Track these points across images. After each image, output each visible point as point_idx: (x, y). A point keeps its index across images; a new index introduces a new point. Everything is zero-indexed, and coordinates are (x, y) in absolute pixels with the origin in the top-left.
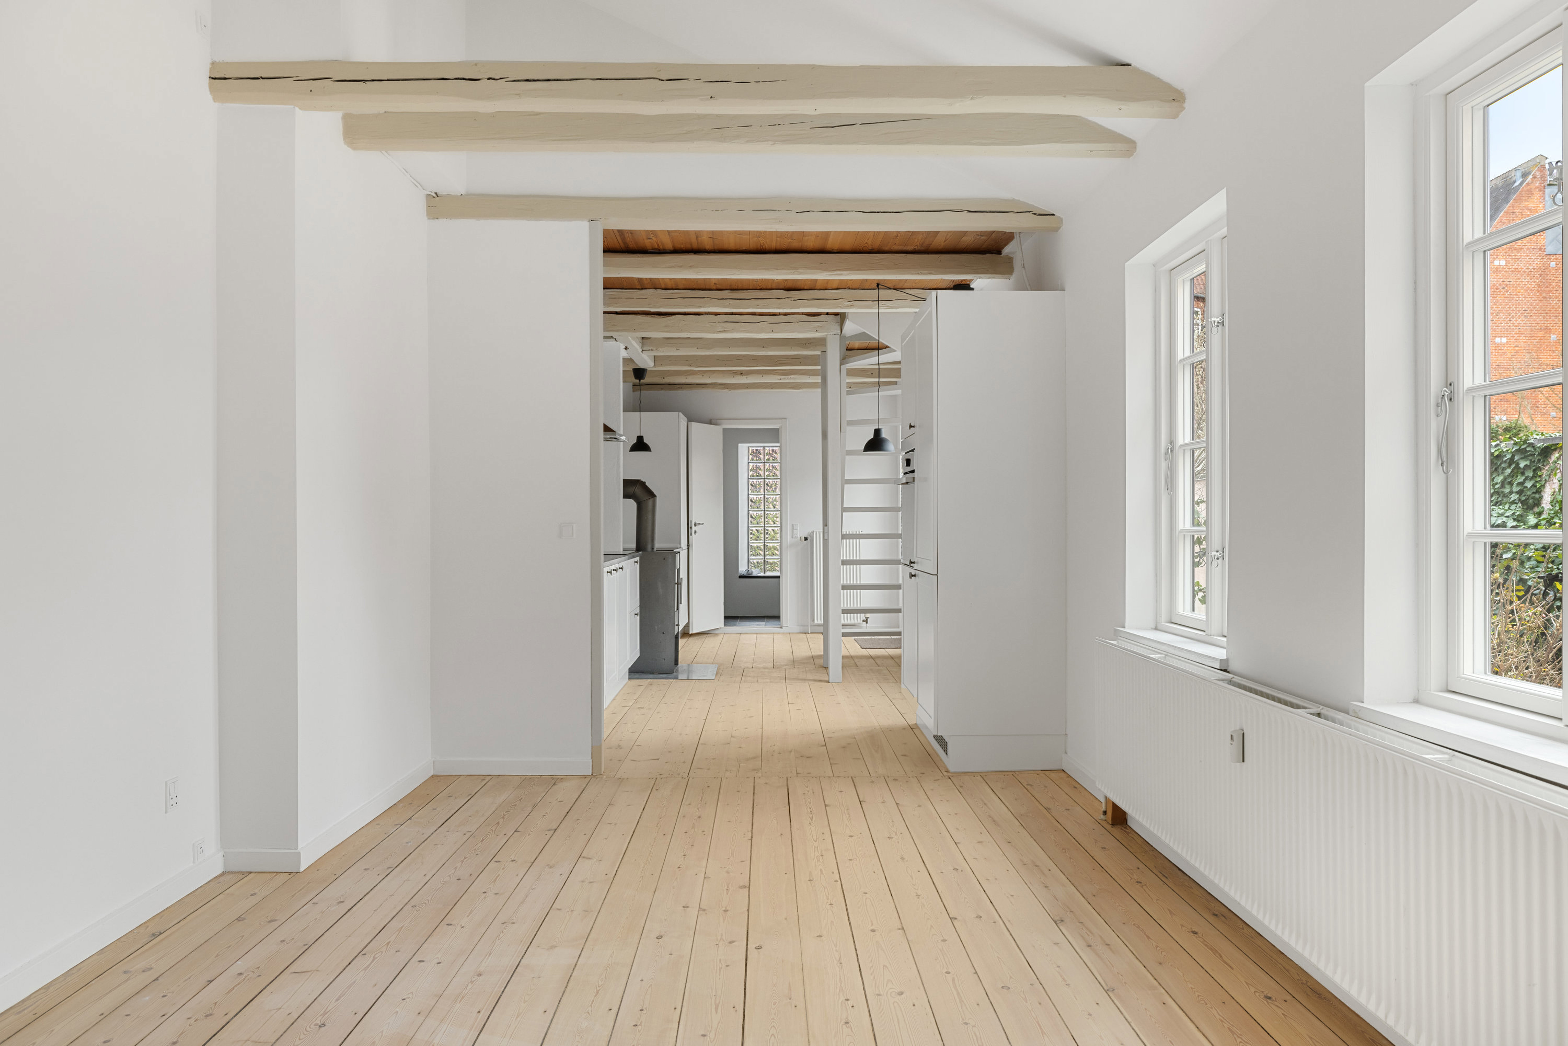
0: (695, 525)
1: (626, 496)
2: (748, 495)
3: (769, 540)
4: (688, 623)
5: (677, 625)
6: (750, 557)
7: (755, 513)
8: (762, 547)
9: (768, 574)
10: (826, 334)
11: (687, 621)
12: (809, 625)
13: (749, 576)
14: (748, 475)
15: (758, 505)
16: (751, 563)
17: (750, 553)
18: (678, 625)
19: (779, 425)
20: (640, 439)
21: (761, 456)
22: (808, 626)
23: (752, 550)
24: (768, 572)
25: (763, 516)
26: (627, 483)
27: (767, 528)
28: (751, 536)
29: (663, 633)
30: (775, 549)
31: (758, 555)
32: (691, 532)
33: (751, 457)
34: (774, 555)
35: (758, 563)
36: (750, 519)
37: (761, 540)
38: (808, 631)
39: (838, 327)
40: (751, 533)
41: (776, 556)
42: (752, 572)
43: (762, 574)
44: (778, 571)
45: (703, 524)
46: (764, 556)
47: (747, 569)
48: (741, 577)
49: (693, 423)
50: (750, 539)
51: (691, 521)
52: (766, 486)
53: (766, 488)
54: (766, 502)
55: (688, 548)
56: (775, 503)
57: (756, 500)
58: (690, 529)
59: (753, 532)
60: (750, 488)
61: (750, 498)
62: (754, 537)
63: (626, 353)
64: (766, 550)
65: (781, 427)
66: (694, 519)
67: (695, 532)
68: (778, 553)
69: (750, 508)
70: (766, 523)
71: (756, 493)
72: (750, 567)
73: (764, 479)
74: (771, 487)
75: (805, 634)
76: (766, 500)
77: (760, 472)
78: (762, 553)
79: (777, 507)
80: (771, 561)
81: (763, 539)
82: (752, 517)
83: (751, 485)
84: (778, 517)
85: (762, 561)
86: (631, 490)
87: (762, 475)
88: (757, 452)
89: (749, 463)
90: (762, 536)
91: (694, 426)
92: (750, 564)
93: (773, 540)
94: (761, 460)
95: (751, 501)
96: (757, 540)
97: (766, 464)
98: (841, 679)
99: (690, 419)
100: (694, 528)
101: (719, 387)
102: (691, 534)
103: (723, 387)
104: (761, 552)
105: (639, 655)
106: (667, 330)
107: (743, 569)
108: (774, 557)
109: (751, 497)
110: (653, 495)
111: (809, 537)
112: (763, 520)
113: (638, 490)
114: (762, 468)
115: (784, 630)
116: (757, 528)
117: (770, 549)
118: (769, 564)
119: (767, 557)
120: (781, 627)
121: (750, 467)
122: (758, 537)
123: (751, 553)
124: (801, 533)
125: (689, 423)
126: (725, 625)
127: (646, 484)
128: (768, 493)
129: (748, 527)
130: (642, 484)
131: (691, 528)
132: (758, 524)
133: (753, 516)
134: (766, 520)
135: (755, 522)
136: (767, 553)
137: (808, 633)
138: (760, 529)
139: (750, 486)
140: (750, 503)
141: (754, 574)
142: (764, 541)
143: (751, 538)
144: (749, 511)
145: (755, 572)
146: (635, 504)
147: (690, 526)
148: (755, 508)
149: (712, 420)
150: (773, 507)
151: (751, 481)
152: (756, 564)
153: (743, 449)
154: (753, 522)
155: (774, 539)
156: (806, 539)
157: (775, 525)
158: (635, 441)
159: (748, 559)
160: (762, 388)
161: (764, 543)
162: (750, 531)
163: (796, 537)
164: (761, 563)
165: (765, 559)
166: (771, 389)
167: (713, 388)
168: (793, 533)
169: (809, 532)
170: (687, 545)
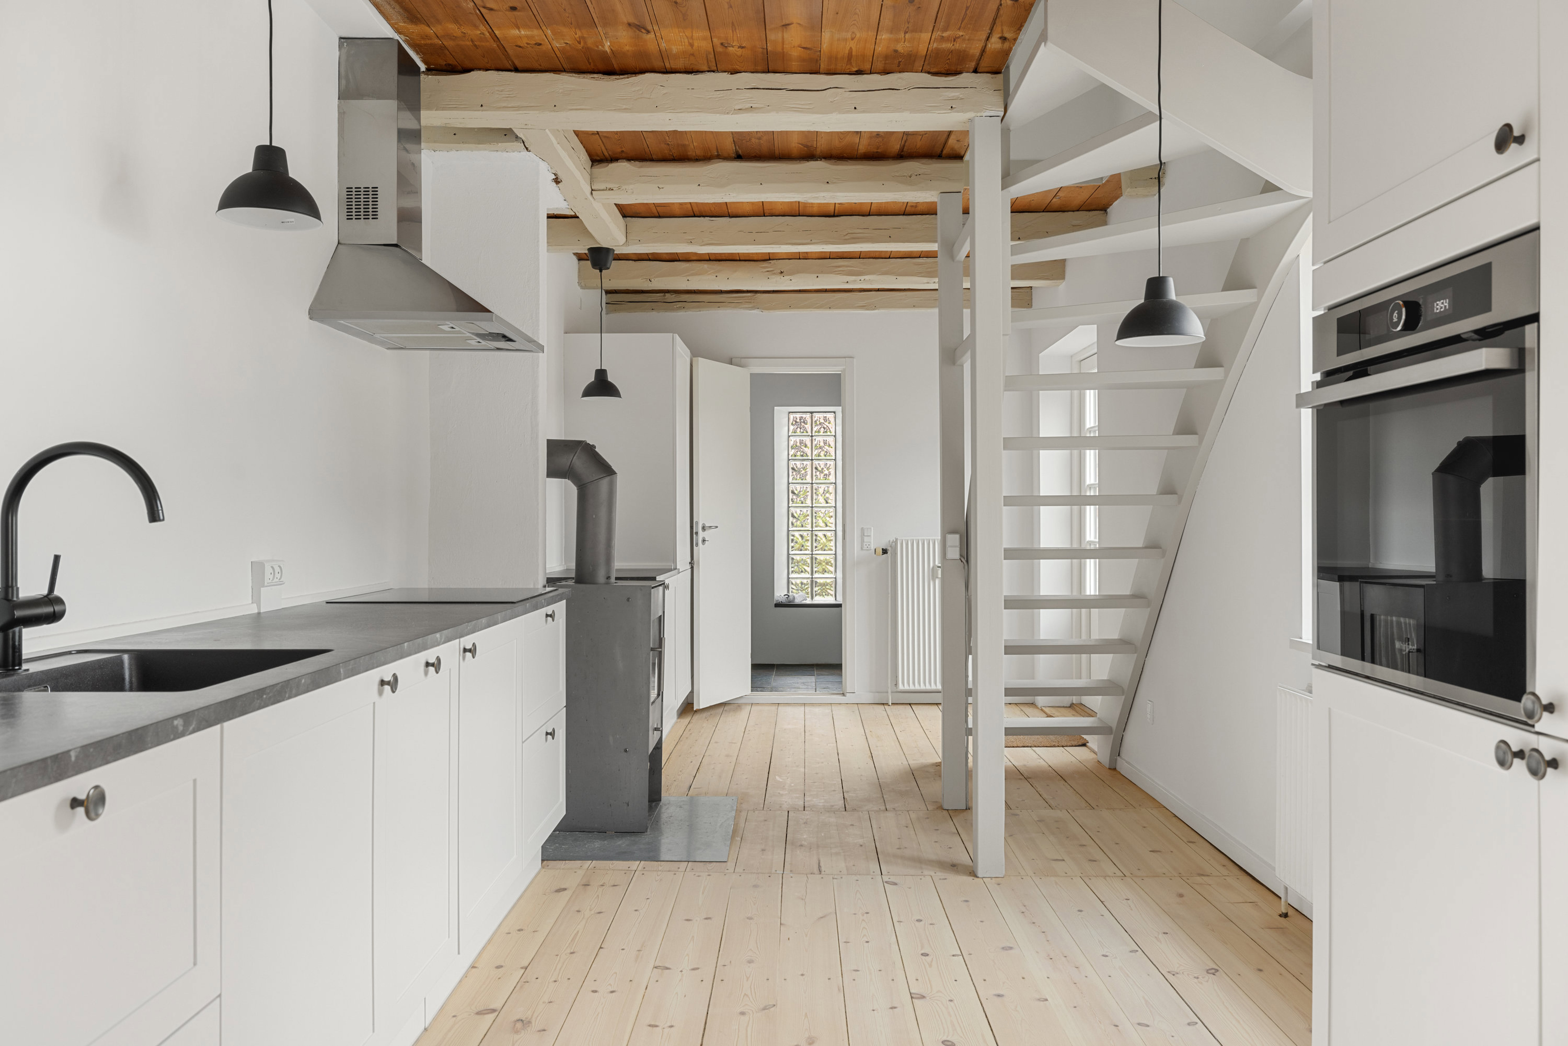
0: (704, 528)
1: (552, 472)
2: (789, 483)
3: (818, 550)
4: (692, 692)
5: (656, 729)
6: (791, 576)
7: (798, 510)
8: (809, 561)
9: (818, 600)
10: (970, 115)
11: (690, 690)
12: (890, 691)
13: (788, 604)
14: (788, 454)
15: (802, 499)
16: (792, 584)
17: (791, 570)
18: (658, 729)
19: (844, 366)
20: (601, 374)
21: (808, 427)
22: (888, 692)
23: (793, 565)
24: (818, 597)
25: (810, 515)
26: (555, 448)
27: (816, 533)
28: (792, 544)
29: (626, 751)
30: (827, 564)
31: (802, 572)
32: (697, 540)
33: (792, 428)
34: (826, 571)
35: (802, 583)
36: (791, 519)
37: (806, 550)
38: (888, 700)
39: (998, 99)
40: (793, 540)
41: (828, 572)
42: (794, 598)
43: (808, 601)
44: (832, 595)
45: (717, 527)
46: (812, 575)
47: (786, 594)
48: (778, 605)
49: (701, 360)
50: (790, 549)
51: (697, 523)
52: (814, 470)
53: (814, 474)
54: (814, 495)
55: (692, 568)
56: (827, 495)
57: (800, 492)
58: (694, 535)
59: (795, 539)
60: (791, 474)
61: (791, 489)
62: (797, 546)
63: (562, 198)
64: (814, 566)
65: (844, 370)
66: (701, 519)
67: (704, 541)
68: (832, 569)
69: (791, 502)
70: (814, 525)
71: (800, 481)
72: (791, 590)
73: (812, 460)
74: (821, 472)
75: (882, 707)
76: (814, 491)
77: (806, 450)
78: (809, 569)
79: (829, 501)
80: (821, 581)
81: (810, 548)
82: (793, 516)
83: (793, 469)
84: (832, 517)
85: (809, 581)
86: (565, 461)
87: (809, 454)
88: (802, 421)
89: (789, 436)
90: (809, 544)
91: (702, 364)
92: (791, 586)
93: (825, 550)
94: (807, 432)
95: (793, 492)
96: (801, 550)
97: (814, 438)
98: (1004, 872)
99: (696, 352)
100: (701, 534)
101: (744, 306)
102: (697, 545)
103: (750, 306)
104: (806, 568)
105: (565, 813)
106: (624, 107)
107: (780, 593)
108: (826, 575)
109: (792, 487)
110: (608, 471)
111: (889, 548)
112: (810, 521)
113: (579, 462)
114: (809, 444)
115: (849, 698)
116: (801, 533)
117: (820, 564)
118: (818, 586)
119: (816, 575)
120: (843, 694)
121: (791, 443)
122: (803, 546)
123: (793, 569)
124: (876, 542)
125: (694, 359)
126: (754, 688)
127: (596, 450)
128: (817, 481)
129: (788, 531)
130: (588, 450)
131: (697, 533)
132: (802, 526)
133: (795, 514)
134: (814, 521)
135: (798, 523)
136: (816, 569)
137: (887, 704)
138: (805, 534)
139: (791, 471)
140: (791, 495)
141: (798, 601)
142: (812, 551)
143: (793, 547)
144: (789, 507)
145: (800, 597)
146: (574, 490)
147: (694, 531)
148: (798, 503)
149: (733, 359)
150: (824, 501)
151: (792, 463)
152: (800, 585)
153: (782, 416)
154: (795, 525)
155: (826, 548)
156: (885, 551)
157: (828, 528)
158: (592, 379)
159: (789, 578)
160: (815, 308)
161: (812, 554)
162: (791, 538)
163: (867, 549)
164: (807, 584)
165: (812, 578)
166: (829, 309)
167: (735, 307)
168: (863, 541)
169: (889, 541)
170: (690, 563)
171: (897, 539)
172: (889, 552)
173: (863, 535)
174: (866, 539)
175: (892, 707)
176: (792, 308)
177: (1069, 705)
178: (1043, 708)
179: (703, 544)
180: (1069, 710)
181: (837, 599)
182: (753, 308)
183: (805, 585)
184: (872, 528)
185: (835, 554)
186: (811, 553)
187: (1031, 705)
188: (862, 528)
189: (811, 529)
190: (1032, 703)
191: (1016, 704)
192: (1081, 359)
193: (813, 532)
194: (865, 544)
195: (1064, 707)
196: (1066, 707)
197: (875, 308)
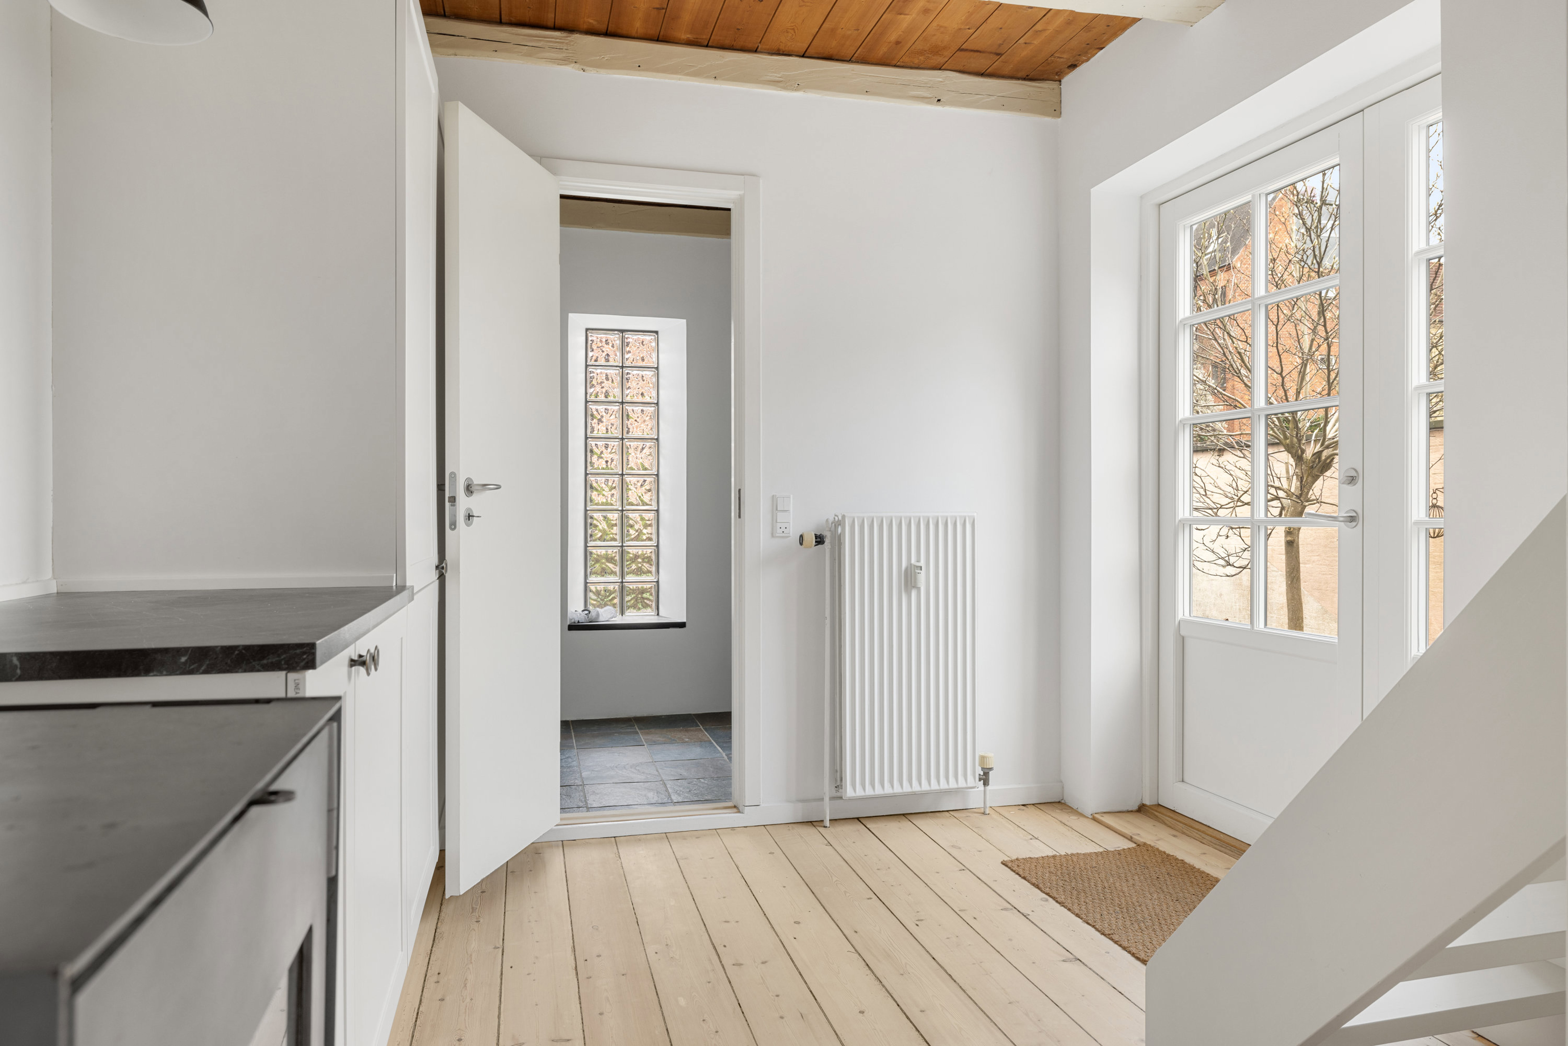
0: (469, 489)
2: (587, 438)
6: (590, 580)
7: (601, 479)
8: (617, 556)
9: (632, 617)
12: (826, 798)
13: (588, 625)
14: (586, 393)
16: (593, 592)
17: (590, 570)
19: (737, 193)
22: (822, 801)
23: (593, 564)
24: (631, 612)
27: (628, 515)
28: (592, 531)
31: (605, 573)
32: (453, 515)
34: (641, 572)
35: (606, 591)
36: (590, 492)
37: (613, 540)
38: (823, 816)
40: (592, 525)
41: (646, 575)
42: (598, 615)
43: (618, 619)
45: (498, 487)
46: (622, 577)
47: (586, 608)
48: (576, 627)
50: (588, 538)
51: (453, 475)
55: (442, 578)
58: (447, 504)
59: (597, 523)
60: (589, 423)
61: (589, 447)
62: (599, 534)
64: (625, 564)
65: (741, 200)
66: (462, 467)
67: (469, 517)
68: (653, 569)
69: (589, 467)
72: (589, 603)
75: (815, 831)
78: (617, 569)
80: (636, 586)
81: (618, 537)
82: (593, 489)
85: (617, 587)
89: (587, 366)
90: (617, 530)
92: (592, 596)
93: (641, 540)
96: (605, 540)
100: (464, 503)
101: (547, 55)
102: (454, 525)
103: (560, 56)
104: (613, 567)
107: (577, 608)
108: (644, 578)
109: (591, 443)
111: (828, 534)
112: (618, 496)
116: (605, 514)
117: (633, 560)
118: (631, 596)
119: (627, 578)
122: (608, 534)
123: (593, 570)
124: (802, 521)
129: (587, 512)
131: (453, 499)
132: (607, 504)
133: (596, 485)
135: (601, 498)
136: (629, 568)
137: (822, 823)
138: (611, 515)
139: (590, 418)
141: (602, 620)
143: (592, 535)
144: (587, 474)
145: (607, 615)
147: (447, 495)
148: (601, 468)
152: (604, 594)
154: (596, 501)
155: (644, 538)
156: (819, 540)
157: (646, 507)
159: (587, 584)
160: (688, 74)
161: (622, 546)
162: (589, 521)
163: (783, 535)
164: (615, 591)
165: (622, 582)
166: (713, 80)
167: (529, 55)
168: (774, 521)
169: (827, 520)
170: (437, 567)
171: (844, 517)
172: (827, 541)
173: (775, 508)
174: (781, 517)
175: (832, 829)
176: (643, 70)
177: (1135, 808)
178: (1095, 815)
179: (468, 525)
180: (1138, 814)
181: (660, 614)
182: (566, 61)
183: (611, 593)
184: (791, 496)
185: (658, 546)
186: (620, 545)
187: (1057, 805)
188: (773, 496)
189: (620, 509)
190: (1059, 802)
191: (1033, 804)
192: (1161, 202)
193: (624, 512)
194: (779, 525)
195: (1128, 812)
196: (1132, 811)
197: (798, 87)
